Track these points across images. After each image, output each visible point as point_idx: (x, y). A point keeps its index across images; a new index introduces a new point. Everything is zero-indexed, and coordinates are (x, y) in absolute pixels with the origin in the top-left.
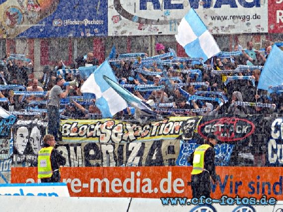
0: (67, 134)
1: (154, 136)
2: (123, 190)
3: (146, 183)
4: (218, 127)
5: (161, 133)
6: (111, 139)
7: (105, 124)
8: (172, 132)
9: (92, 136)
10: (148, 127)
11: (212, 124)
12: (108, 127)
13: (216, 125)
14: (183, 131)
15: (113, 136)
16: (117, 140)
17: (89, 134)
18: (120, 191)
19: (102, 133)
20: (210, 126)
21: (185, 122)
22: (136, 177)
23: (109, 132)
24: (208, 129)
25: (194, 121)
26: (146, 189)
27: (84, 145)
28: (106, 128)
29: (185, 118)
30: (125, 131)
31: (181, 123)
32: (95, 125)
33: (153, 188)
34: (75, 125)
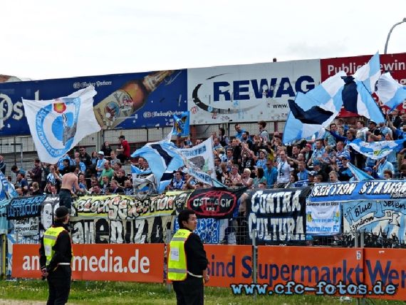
0: (81, 210)
1: (153, 211)
2: (98, 269)
3: (118, 261)
4: (204, 200)
5: (158, 208)
6: (118, 215)
7: (113, 200)
8: (167, 208)
9: (102, 212)
10: (147, 202)
11: (200, 197)
12: (115, 203)
13: (202, 199)
14: (176, 206)
15: (120, 212)
16: (123, 216)
17: (99, 210)
18: (96, 269)
19: (110, 209)
20: (198, 200)
21: (178, 197)
22: (109, 255)
23: (115, 207)
24: (196, 202)
25: (185, 195)
26: (118, 267)
27: (96, 220)
28: (113, 204)
29: (179, 193)
30: (129, 206)
31: (175, 197)
32: (105, 201)
33: (123, 267)
34: (88, 202)
